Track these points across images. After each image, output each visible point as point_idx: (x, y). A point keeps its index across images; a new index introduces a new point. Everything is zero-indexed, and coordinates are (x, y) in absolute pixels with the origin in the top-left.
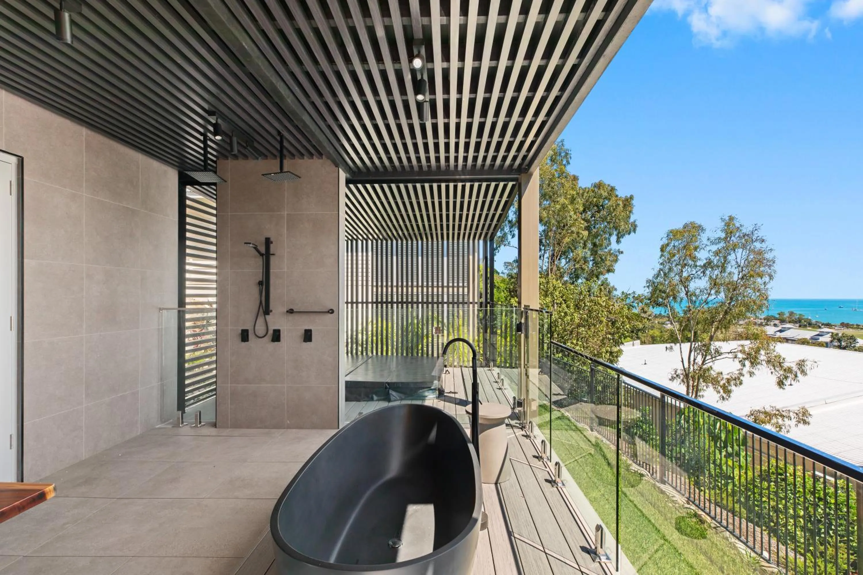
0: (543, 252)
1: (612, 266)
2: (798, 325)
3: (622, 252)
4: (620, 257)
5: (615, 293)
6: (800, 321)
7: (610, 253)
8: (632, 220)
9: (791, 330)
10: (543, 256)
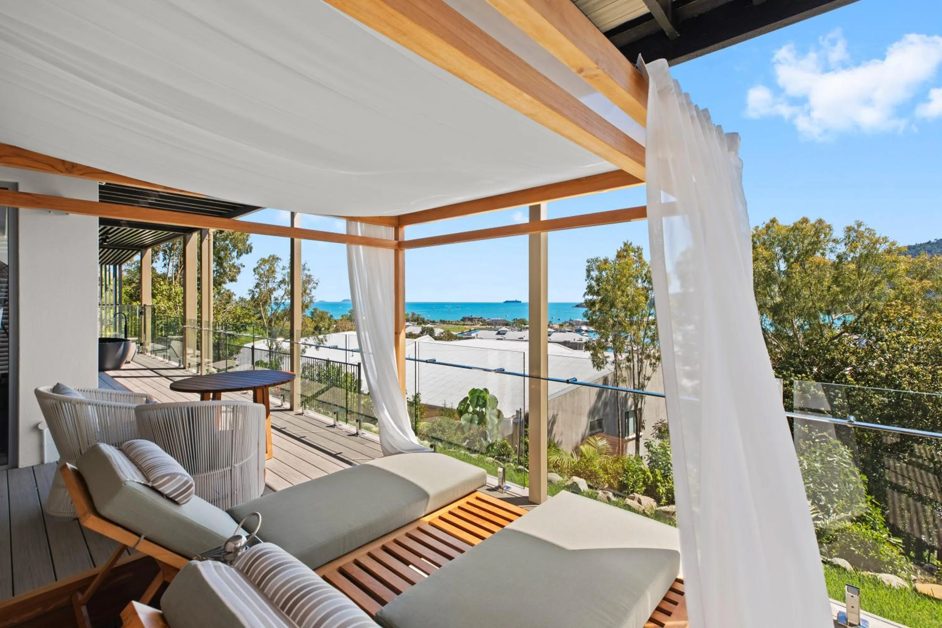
0: (168, 261)
1: (235, 276)
2: (416, 323)
3: (244, 266)
4: (242, 269)
5: (234, 297)
6: (418, 320)
7: (233, 266)
8: (248, 243)
9: (410, 327)
10: (168, 265)
